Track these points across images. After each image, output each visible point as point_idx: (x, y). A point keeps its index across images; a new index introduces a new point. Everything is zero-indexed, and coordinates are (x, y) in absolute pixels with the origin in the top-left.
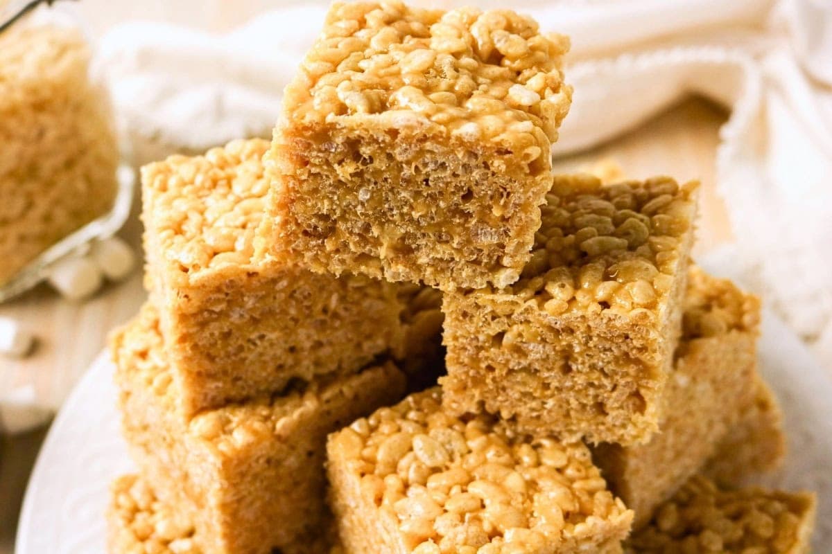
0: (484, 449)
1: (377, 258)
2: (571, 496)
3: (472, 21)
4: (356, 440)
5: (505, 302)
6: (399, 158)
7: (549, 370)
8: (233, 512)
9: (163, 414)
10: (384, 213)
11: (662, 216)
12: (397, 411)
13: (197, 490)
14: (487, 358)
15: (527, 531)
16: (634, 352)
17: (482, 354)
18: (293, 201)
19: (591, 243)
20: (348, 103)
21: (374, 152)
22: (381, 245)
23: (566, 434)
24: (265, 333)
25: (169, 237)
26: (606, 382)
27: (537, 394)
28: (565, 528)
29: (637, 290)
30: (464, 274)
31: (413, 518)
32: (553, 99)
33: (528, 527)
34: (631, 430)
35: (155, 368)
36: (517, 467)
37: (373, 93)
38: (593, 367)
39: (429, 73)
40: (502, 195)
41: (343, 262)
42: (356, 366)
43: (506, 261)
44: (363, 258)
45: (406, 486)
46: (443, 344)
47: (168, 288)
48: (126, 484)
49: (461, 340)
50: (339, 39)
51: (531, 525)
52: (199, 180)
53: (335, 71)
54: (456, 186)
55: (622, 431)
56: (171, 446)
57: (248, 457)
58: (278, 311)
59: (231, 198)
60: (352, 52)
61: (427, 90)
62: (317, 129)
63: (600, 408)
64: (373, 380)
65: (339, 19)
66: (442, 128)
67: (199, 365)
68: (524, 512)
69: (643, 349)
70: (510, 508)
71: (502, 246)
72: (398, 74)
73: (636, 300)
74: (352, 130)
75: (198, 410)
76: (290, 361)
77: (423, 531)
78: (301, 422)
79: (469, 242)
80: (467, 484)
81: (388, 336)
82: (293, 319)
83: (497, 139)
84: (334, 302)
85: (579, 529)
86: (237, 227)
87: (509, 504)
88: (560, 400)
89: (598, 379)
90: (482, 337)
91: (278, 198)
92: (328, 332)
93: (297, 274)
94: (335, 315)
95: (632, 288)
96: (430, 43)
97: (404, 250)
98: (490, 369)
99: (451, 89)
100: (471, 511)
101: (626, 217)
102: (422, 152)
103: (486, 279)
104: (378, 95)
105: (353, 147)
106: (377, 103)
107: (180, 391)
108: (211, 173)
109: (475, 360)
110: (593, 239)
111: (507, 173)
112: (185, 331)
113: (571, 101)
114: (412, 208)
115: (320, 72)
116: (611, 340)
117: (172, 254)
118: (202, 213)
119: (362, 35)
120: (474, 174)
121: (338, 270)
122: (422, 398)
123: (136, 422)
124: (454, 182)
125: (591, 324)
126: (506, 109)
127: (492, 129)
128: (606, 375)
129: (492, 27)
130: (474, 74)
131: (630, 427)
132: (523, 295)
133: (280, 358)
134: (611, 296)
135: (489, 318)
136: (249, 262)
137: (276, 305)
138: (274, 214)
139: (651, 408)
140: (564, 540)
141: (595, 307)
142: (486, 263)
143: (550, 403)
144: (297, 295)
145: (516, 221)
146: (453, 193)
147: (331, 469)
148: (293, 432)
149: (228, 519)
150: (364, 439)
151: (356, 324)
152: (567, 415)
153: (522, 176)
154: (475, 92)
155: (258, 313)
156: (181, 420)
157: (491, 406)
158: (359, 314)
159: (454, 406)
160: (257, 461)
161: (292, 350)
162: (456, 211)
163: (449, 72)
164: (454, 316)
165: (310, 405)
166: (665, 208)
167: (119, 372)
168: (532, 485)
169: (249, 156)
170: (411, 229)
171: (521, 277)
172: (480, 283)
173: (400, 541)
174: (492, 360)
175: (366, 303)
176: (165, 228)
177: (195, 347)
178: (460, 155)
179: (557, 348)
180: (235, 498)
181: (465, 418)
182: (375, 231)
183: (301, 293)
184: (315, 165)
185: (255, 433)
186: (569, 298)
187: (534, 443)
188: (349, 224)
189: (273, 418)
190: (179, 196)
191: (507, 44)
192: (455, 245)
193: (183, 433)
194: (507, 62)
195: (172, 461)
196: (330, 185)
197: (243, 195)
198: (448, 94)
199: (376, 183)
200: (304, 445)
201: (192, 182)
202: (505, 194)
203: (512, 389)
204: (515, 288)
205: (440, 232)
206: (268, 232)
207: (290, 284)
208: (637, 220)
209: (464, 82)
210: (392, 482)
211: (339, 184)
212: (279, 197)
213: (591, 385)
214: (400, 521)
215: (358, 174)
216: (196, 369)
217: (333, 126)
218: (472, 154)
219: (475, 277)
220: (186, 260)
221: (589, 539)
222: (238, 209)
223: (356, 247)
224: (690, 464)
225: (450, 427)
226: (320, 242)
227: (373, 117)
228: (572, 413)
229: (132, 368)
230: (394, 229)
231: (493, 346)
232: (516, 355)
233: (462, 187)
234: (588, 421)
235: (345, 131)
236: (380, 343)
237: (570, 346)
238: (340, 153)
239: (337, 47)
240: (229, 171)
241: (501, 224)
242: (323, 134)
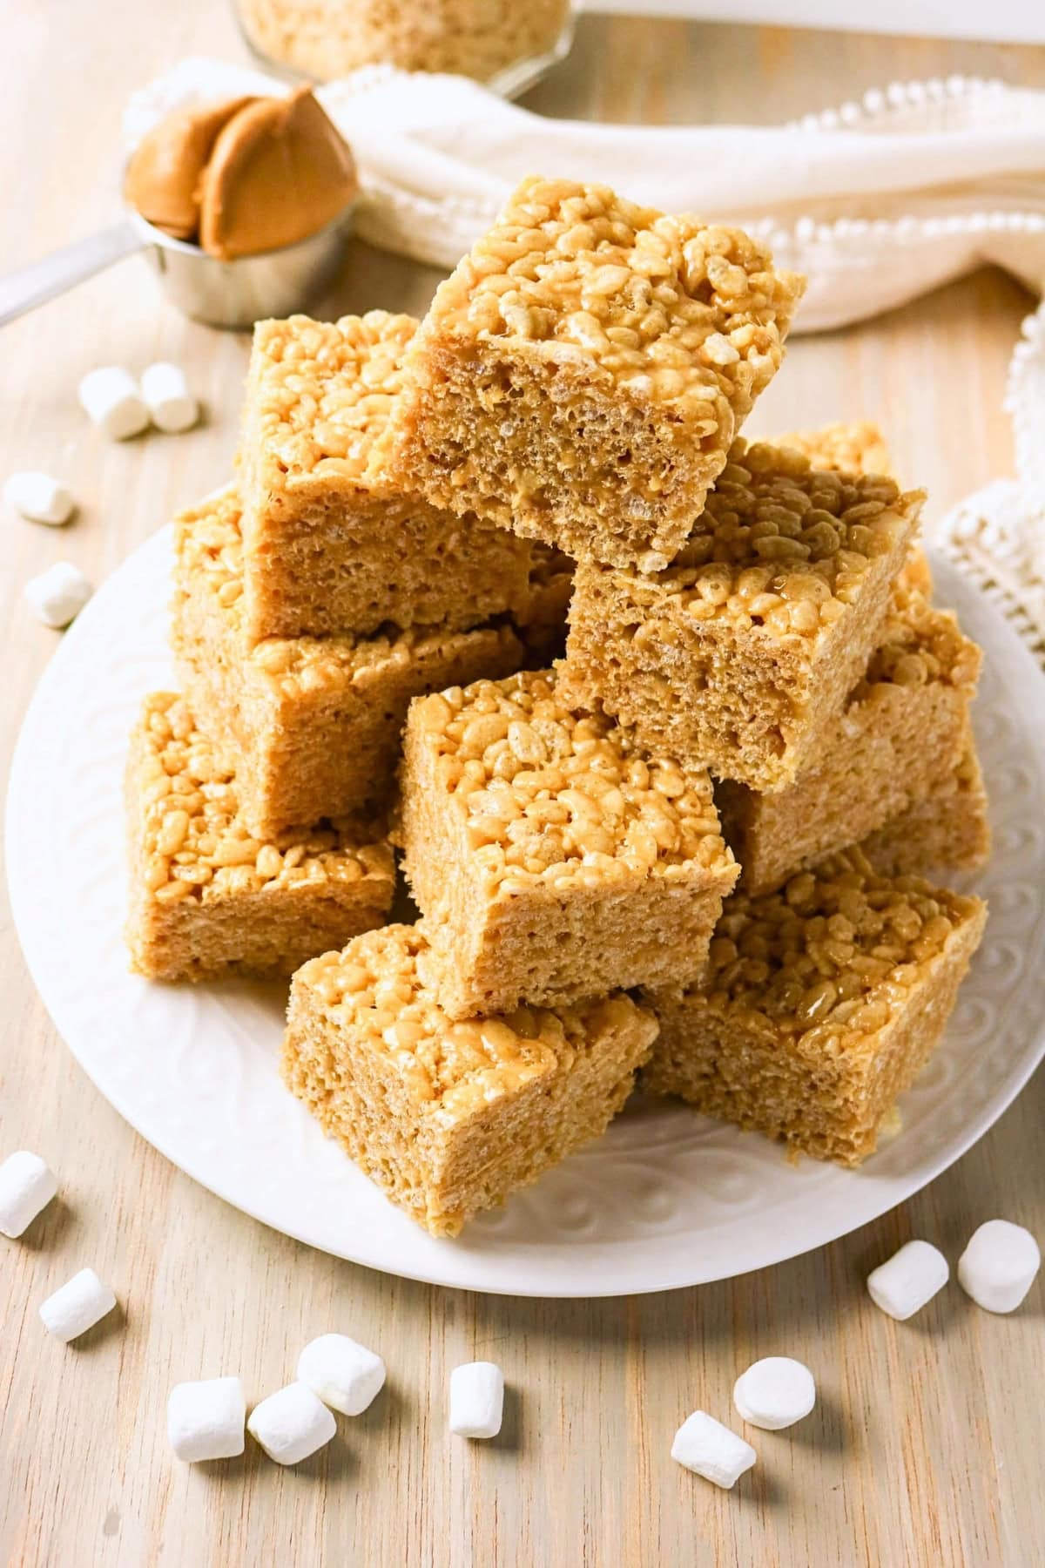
0: (591, 754)
1: (509, 505)
2: (673, 833)
3: (692, 235)
4: (444, 711)
5: (646, 591)
6: (554, 398)
7: (681, 680)
8: (284, 764)
9: (224, 631)
10: (526, 457)
11: (862, 527)
12: (499, 686)
13: (247, 729)
14: (614, 650)
15: (610, 859)
16: (781, 682)
17: (609, 644)
18: (423, 419)
19: (765, 543)
20: (508, 319)
21: (526, 385)
22: (516, 492)
23: (689, 760)
24: (363, 562)
25: (273, 423)
26: (743, 709)
27: (663, 705)
28: (655, 865)
29: (797, 613)
30: (605, 548)
31: (485, 815)
32: (756, 361)
33: (614, 856)
34: (763, 773)
35: (225, 572)
36: (623, 785)
37: (542, 313)
38: (731, 688)
39: (614, 299)
40: (664, 466)
41: (468, 501)
42: (465, 624)
43: (655, 543)
44: (493, 502)
45: (489, 777)
46: (567, 621)
47: (259, 488)
48: (163, 703)
49: (588, 622)
50: (521, 229)
51: (618, 853)
52: (323, 355)
53: (504, 272)
54: (613, 444)
55: (753, 771)
56: (225, 669)
57: (312, 705)
58: (384, 539)
59: (357, 387)
60: (531, 250)
61: (606, 321)
62: (466, 344)
63: (733, 738)
64: (483, 644)
65: (527, 201)
66: (609, 376)
67: (278, 582)
68: (613, 837)
69: (791, 681)
70: (599, 829)
71: (654, 525)
72: (576, 294)
73: (793, 624)
74: (505, 353)
75: (265, 636)
76: (386, 599)
77: (492, 832)
78: (386, 675)
79: (617, 511)
80: (558, 791)
81: (512, 595)
82: (399, 552)
83: (670, 403)
84: (452, 543)
85: (671, 871)
86: (355, 429)
87: (599, 824)
88: (688, 718)
89: (736, 704)
90: (612, 625)
91: (407, 412)
92: (439, 575)
93: (415, 501)
94: (451, 558)
95: (793, 609)
96: (629, 256)
97: (540, 503)
98: (615, 662)
99: (635, 325)
100: (553, 823)
101: (819, 519)
102: (580, 397)
103: (630, 558)
104: (547, 314)
105: (502, 374)
106: (543, 328)
107: (250, 606)
108: (338, 349)
109: (600, 649)
110: (771, 538)
111: (674, 443)
112: (269, 540)
113: (777, 368)
114: (558, 458)
115: (485, 271)
116: (756, 662)
117: (272, 446)
118: (317, 400)
119: (550, 227)
120: (636, 436)
121: (460, 509)
122: (534, 678)
123: (189, 631)
124: (613, 440)
125: (737, 638)
126: (694, 365)
127: (667, 388)
128: (745, 702)
129: (710, 250)
130: (670, 309)
131: (763, 768)
132: (668, 586)
133: (376, 595)
134: (767, 612)
135: (624, 604)
136: (359, 477)
137: (383, 532)
138: (398, 428)
139: (790, 752)
140: (651, 879)
141: (745, 621)
142: (632, 541)
143: (677, 719)
144: (410, 525)
145: (674, 500)
146: (609, 452)
147: (408, 738)
148: (373, 686)
149: (276, 771)
150: (454, 712)
151: (475, 575)
152: (694, 738)
153: (691, 450)
154: (664, 336)
155: (359, 536)
156: (244, 643)
157: (609, 707)
158: (480, 563)
159: (567, 696)
160: (323, 711)
161: (392, 588)
162: (607, 472)
163: (639, 301)
164: (585, 592)
165: (399, 657)
166: (870, 518)
167: (181, 566)
168: (633, 809)
169: (390, 336)
170: (553, 482)
171: (671, 565)
172: (621, 562)
173: (464, 837)
174: (619, 653)
175: (491, 552)
176: (269, 411)
177: (277, 561)
178: (624, 410)
179: (695, 658)
180: (289, 749)
181: (577, 715)
182: (511, 474)
183: (416, 524)
184: (456, 384)
185: (328, 678)
186: (719, 603)
187: (651, 762)
188: (483, 460)
189: (353, 664)
190: (296, 372)
191: (722, 278)
192: (600, 511)
193: (243, 659)
194: (717, 299)
195: (224, 689)
196: (469, 411)
197: (371, 387)
198: (630, 331)
199: (522, 420)
200: (383, 704)
201: (314, 358)
202: (668, 467)
203: (637, 692)
204: (662, 576)
205: (587, 493)
206: (388, 445)
207: (403, 512)
208: (831, 527)
209: (653, 320)
210: (474, 769)
211: (480, 411)
212: (407, 410)
213: (727, 709)
214: (469, 815)
215: (505, 406)
216: (273, 587)
217: (484, 344)
218: (638, 413)
219: (617, 553)
220: (288, 458)
221: (682, 885)
222: (361, 405)
223: (486, 488)
224: (847, 833)
225: (558, 721)
226: (446, 472)
227: (532, 345)
228: (700, 736)
229: (198, 566)
230: (534, 477)
231: (623, 636)
232: (647, 654)
233: (620, 448)
234: (717, 750)
235: (497, 353)
236: (500, 602)
237: (710, 658)
238: (487, 377)
239: (514, 240)
240: (361, 350)
241: (657, 499)
242: (472, 352)
